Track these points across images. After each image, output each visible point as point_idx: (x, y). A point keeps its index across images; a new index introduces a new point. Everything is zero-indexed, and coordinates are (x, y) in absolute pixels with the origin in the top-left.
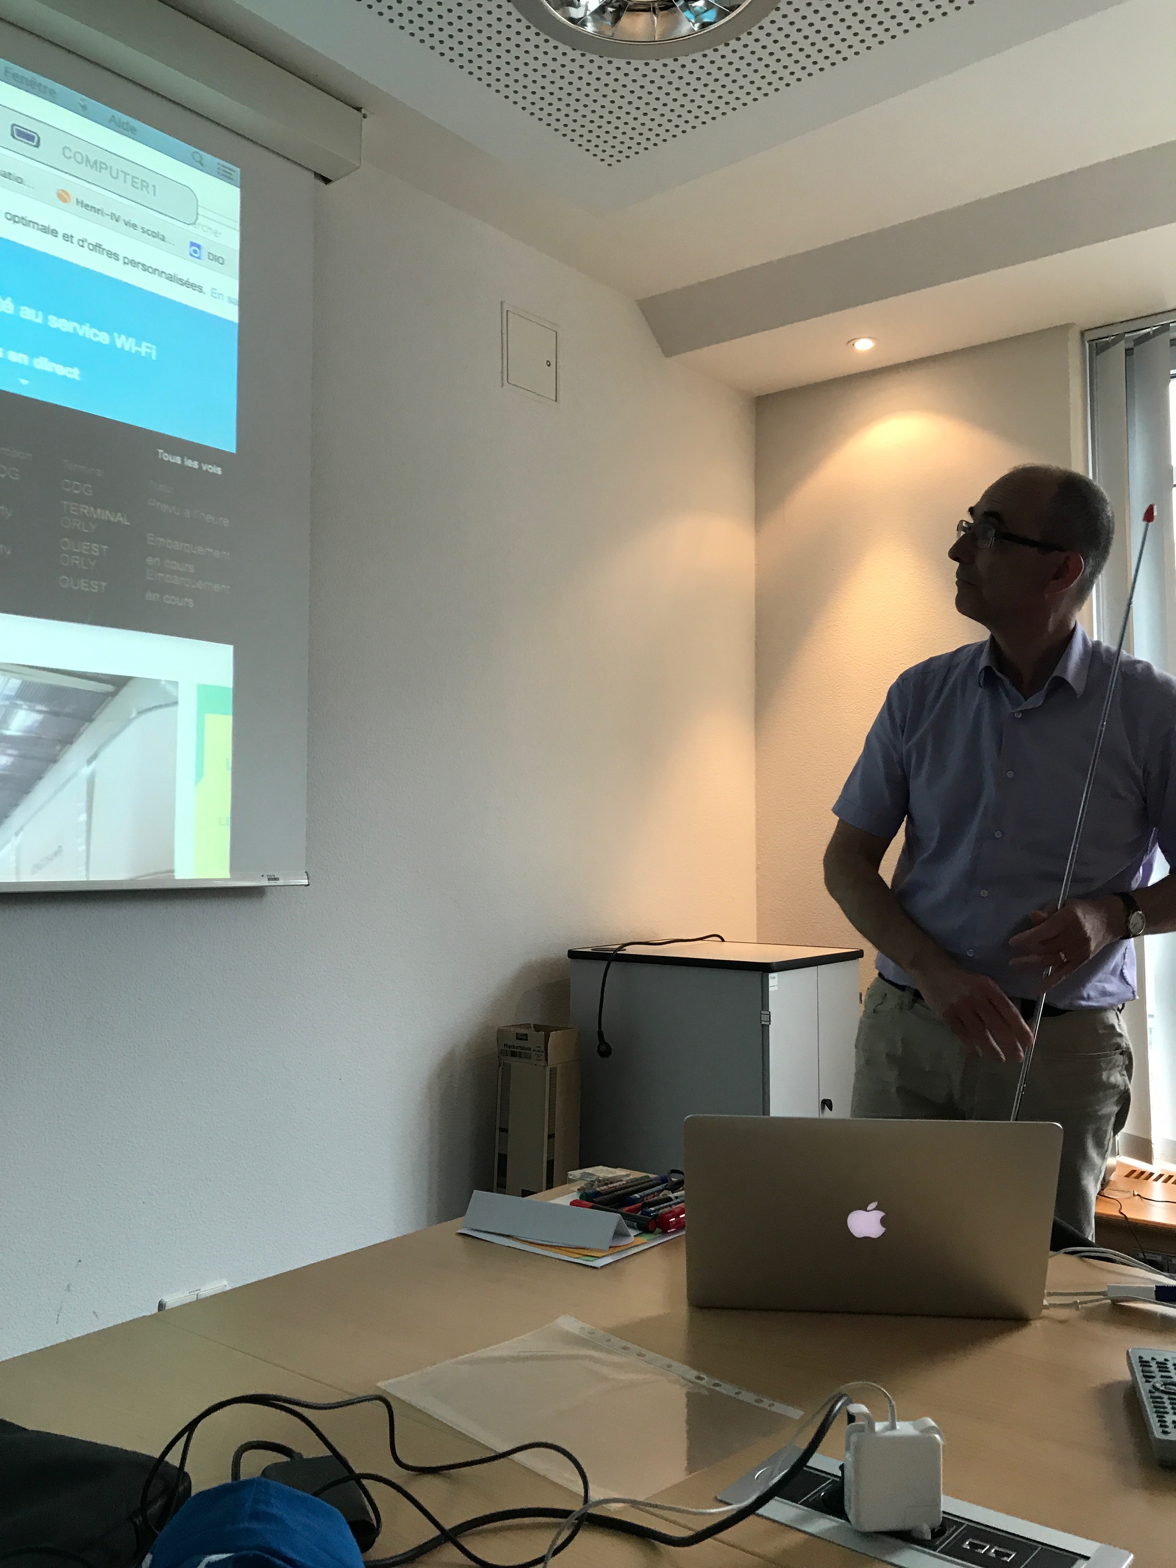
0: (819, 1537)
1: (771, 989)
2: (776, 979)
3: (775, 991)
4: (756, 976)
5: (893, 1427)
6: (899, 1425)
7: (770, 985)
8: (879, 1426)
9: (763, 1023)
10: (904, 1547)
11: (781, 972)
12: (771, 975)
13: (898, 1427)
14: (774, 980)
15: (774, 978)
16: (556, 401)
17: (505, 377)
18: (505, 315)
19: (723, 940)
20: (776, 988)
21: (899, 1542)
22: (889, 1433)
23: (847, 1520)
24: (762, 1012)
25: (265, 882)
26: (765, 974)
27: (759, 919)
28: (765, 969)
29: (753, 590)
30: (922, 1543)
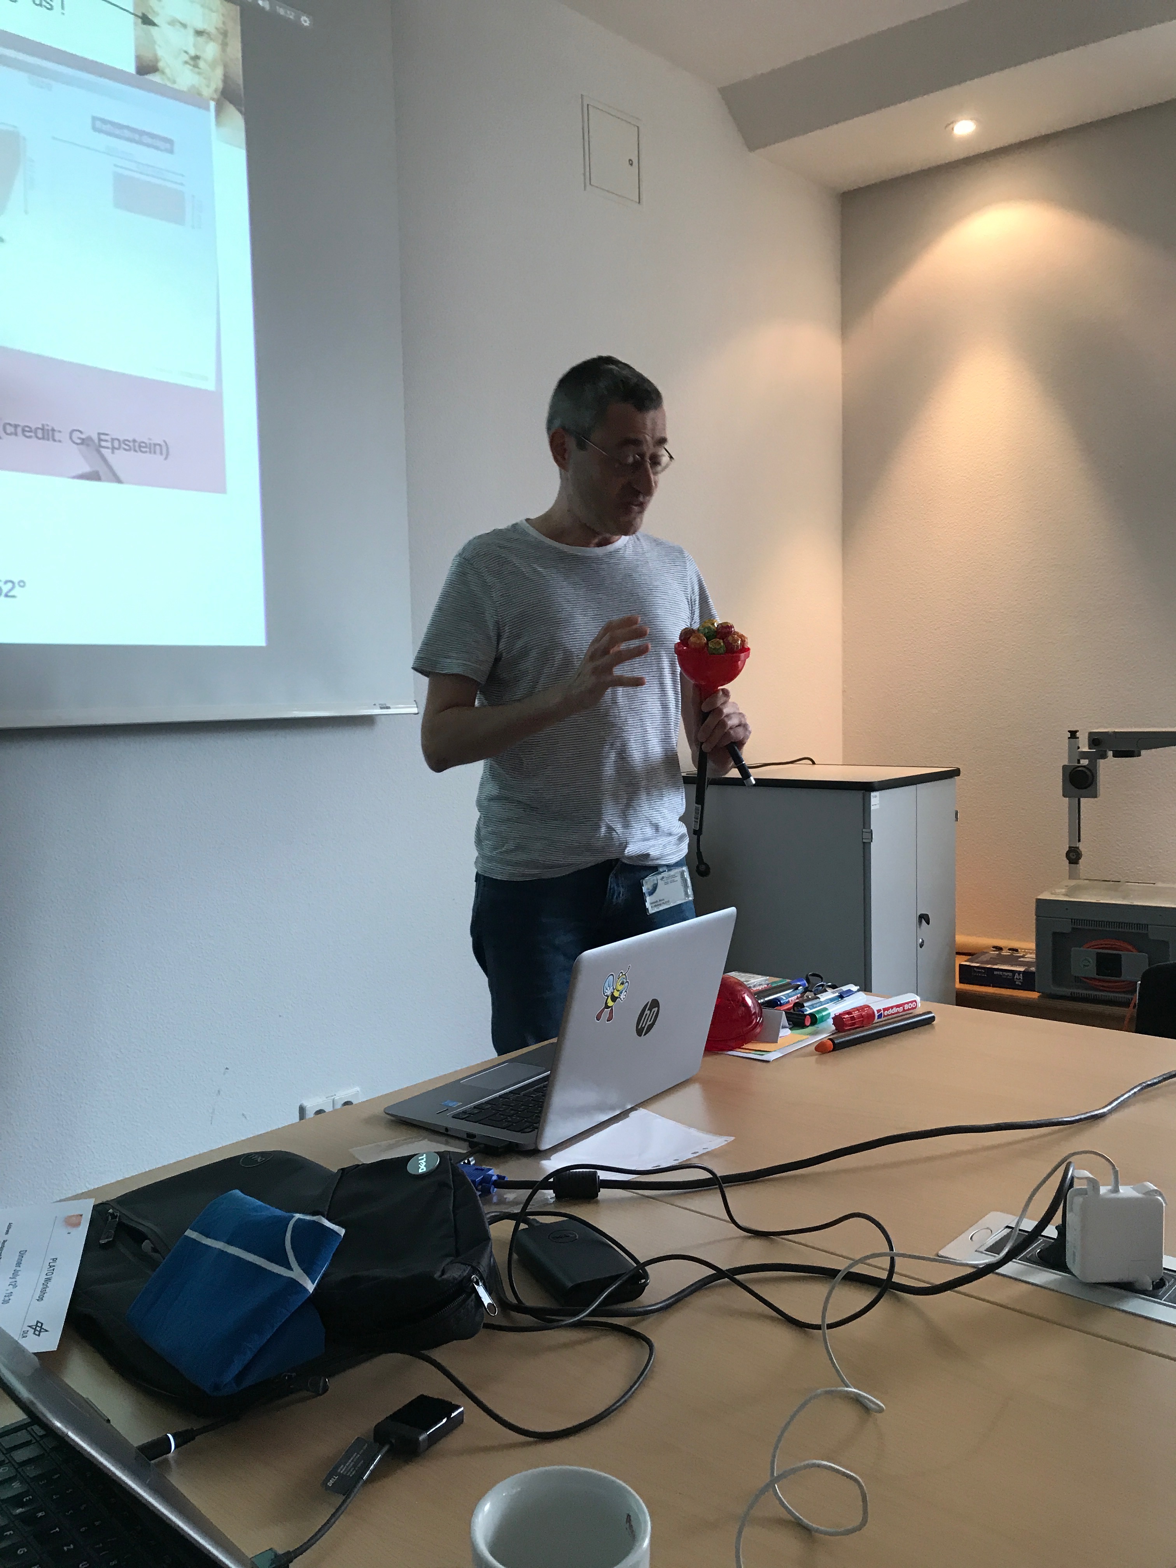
0: (1045, 1288)
1: (872, 808)
2: (878, 798)
3: (876, 810)
4: (859, 795)
5: (1116, 1190)
6: (1122, 1189)
7: (872, 804)
8: (1103, 1190)
9: (864, 841)
10: (1126, 1297)
11: (883, 791)
12: (873, 794)
13: (1121, 1191)
14: (876, 799)
15: (876, 797)
16: (639, 202)
17: (588, 180)
18: (586, 109)
19: (814, 763)
20: (877, 807)
21: (1123, 1292)
22: (1113, 1195)
23: (1070, 1272)
24: (864, 830)
25: (377, 711)
26: (867, 793)
27: (845, 742)
28: (867, 788)
29: (840, 401)
30: (1144, 1292)
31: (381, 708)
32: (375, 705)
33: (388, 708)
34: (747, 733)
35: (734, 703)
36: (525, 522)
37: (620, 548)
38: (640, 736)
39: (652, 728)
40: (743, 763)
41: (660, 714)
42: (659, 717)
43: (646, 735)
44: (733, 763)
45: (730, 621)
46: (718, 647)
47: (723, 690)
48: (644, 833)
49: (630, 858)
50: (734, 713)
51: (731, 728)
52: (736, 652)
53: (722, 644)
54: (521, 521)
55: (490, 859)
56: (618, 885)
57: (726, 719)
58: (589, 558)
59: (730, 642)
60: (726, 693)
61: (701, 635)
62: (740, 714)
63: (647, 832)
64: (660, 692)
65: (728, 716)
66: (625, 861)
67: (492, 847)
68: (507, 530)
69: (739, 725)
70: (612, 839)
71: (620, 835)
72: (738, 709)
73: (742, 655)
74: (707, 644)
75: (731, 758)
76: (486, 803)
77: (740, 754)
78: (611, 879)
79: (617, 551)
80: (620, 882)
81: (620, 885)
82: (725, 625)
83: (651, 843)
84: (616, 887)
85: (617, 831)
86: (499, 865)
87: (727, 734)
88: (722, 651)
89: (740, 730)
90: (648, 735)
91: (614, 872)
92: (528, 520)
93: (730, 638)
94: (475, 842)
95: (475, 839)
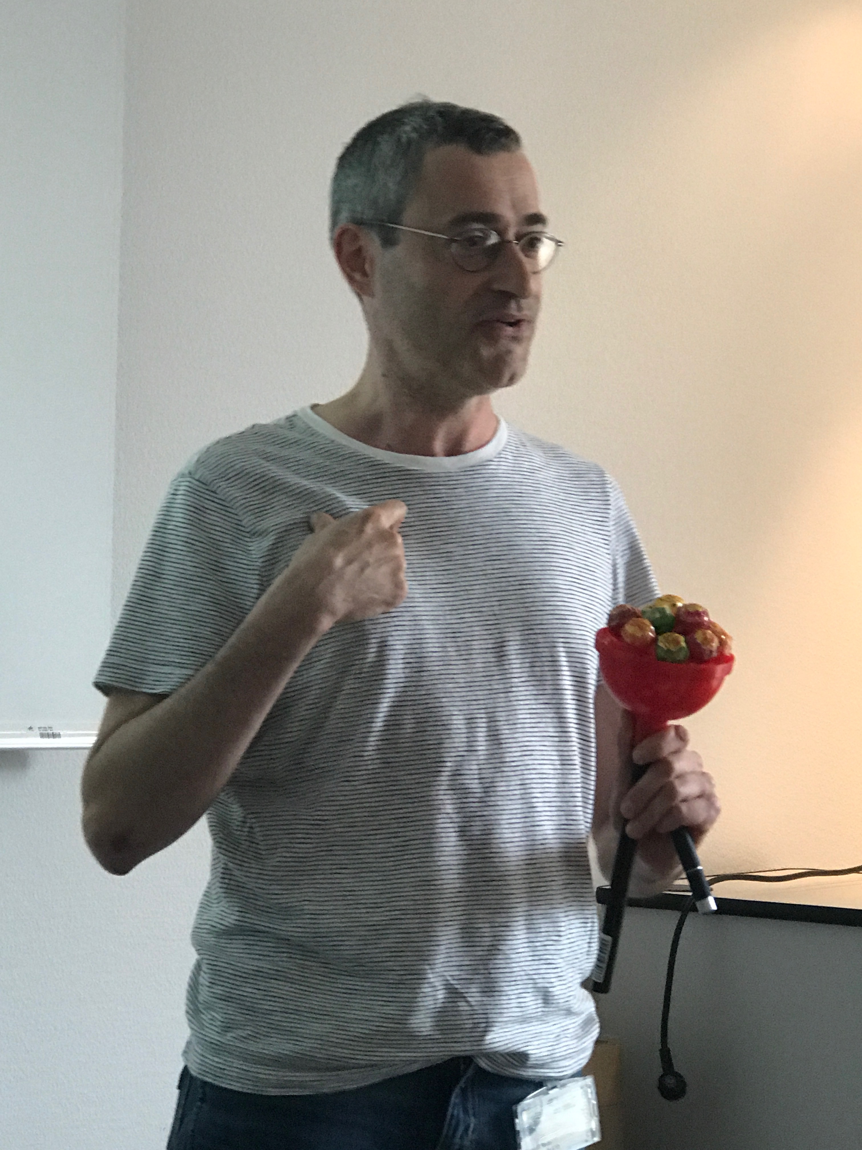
25: (34, 742)
31: (42, 736)
32: (30, 728)
33: (54, 736)
34: (713, 813)
35: (694, 753)
36: (309, 411)
37: (489, 458)
38: (519, 816)
39: (544, 802)
40: (699, 868)
41: (557, 776)
42: (555, 781)
43: (532, 814)
44: (680, 867)
45: (702, 602)
46: (673, 648)
47: (677, 728)
48: (523, 1005)
49: (492, 1056)
50: (693, 772)
51: (684, 800)
52: (707, 662)
53: (683, 644)
54: (303, 409)
55: (218, 1048)
56: (466, 1111)
57: (677, 783)
58: (429, 476)
59: (699, 641)
60: (681, 735)
61: (647, 622)
62: (703, 774)
63: (526, 1004)
64: (556, 734)
65: (680, 776)
66: (483, 1064)
67: (224, 1024)
68: (277, 425)
69: (700, 796)
70: (457, 1012)
71: (475, 1008)
72: (701, 765)
73: (719, 668)
74: (655, 641)
75: (677, 858)
76: (212, 940)
77: (693, 849)
78: (454, 1099)
79: (483, 464)
80: (470, 1106)
81: (471, 1112)
82: (691, 610)
83: (535, 1027)
84: (462, 1115)
85: (470, 999)
86: (237, 1063)
87: (673, 811)
88: (681, 656)
89: (700, 806)
90: (536, 814)
91: (462, 1084)
92: (314, 407)
93: (699, 636)
94: (187, 1012)
95: (187, 1005)
